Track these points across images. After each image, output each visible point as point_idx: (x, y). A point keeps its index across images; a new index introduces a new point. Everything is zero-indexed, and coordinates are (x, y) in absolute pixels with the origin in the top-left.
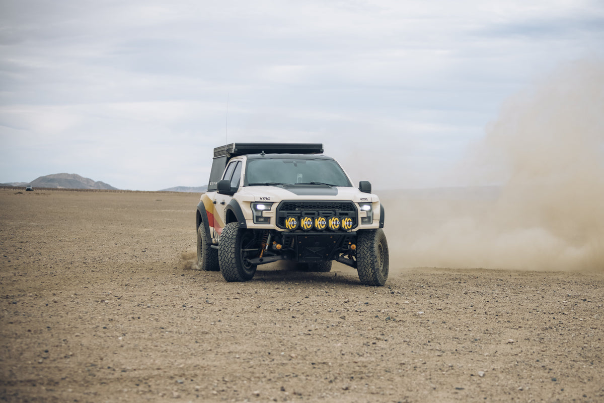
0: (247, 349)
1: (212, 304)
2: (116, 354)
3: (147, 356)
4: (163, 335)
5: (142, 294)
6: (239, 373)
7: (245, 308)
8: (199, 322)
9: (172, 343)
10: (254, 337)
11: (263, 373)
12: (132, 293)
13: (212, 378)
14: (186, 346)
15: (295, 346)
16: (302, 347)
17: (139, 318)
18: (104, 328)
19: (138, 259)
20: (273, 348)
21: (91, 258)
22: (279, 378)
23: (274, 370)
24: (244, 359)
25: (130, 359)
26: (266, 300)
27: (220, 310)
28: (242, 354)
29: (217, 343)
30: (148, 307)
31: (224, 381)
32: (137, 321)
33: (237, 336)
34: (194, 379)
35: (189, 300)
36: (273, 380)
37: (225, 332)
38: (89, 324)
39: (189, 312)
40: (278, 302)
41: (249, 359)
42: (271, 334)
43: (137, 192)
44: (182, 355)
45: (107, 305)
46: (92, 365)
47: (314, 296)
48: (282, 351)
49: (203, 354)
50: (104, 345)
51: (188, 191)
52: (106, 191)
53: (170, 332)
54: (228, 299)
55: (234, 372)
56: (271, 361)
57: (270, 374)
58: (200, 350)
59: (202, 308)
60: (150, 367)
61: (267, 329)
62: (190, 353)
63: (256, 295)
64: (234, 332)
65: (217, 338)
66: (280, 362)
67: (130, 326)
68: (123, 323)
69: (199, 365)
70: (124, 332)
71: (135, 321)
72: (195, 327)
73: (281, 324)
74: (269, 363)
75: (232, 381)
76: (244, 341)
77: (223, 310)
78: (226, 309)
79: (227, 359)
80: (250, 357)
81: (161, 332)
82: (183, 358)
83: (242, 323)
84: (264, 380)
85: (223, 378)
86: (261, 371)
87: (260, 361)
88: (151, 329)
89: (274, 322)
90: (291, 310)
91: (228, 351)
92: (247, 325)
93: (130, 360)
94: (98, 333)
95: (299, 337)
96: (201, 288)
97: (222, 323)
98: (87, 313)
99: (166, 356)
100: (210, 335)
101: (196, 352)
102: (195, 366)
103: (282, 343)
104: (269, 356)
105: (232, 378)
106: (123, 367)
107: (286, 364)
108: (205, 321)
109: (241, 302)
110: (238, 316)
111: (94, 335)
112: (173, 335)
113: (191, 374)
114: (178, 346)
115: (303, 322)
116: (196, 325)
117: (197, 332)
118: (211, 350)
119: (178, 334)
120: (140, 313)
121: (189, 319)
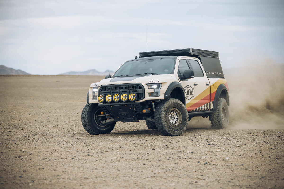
1: (91, 156)
4: (59, 181)
5: (46, 150)
7: (113, 158)
8: (83, 170)
9: (65, 187)
10: (118, 180)
12: (39, 150)
17: (43, 169)
19: (44, 125)
21: (13, 125)
26: (127, 152)
27: (97, 161)
29: (94, 185)
30: (50, 160)
32: (42, 171)
33: (107, 179)
35: (76, 154)
37: (99, 177)
38: (10, 174)
39: (76, 163)
40: (134, 153)
42: (129, 177)
43: (44, 76)
45: (22, 159)
47: (158, 149)
51: (77, 74)
52: (23, 76)
53: (64, 178)
54: (102, 152)
59: (84, 159)
61: (127, 174)
63: (120, 149)
64: (105, 177)
65: (94, 182)
67: (37, 175)
68: (33, 173)
70: (33, 180)
72: (80, 174)
73: (136, 170)
76: (111, 183)
77: (98, 161)
78: (101, 159)
81: (58, 179)
83: (111, 170)
88: (51, 177)
89: (132, 168)
90: (143, 159)
92: (114, 171)
94: (16, 181)
95: (147, 179)
96: (84, 145)
97: (98, 171)
98: (9, 166)
100: (89, 180)
103: (136, 184)
108: (87, 169)
109: (111, 154)
110: (108, 165)
111: (13, 183)
112: (65, 181)
115: (150, 168)
116: (81, 173)
117: (81, 178)
119: (68, 180)
120: (44, 165)
121: (76, 168)
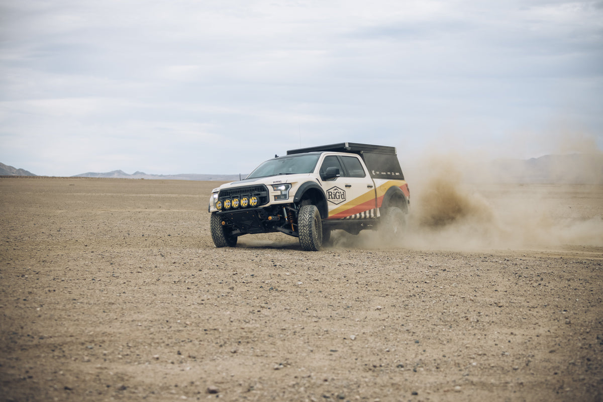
0: (148, 318)
1: (117, 277)
2: (34, 323)
3: (62, 325)
4: (75, 306)
5: (57, 269)
6: (141, 339)
7: (146, 280)
8: (107, 294)
9: (83, 313)
10: (154, 307)
11: (161, 339)
12: (48, 269)
13: (118, 344)
14: (95, 315)
15: (190, 315)
16: (196, 315)
17: (54, 291)
18: (25, 300)
19: (54, 238)
20: (170, 317)
21: (13, 238)
22: (176, 343)
23: (171, 336)
24: (145, 327)
25: (47, 327)
26: (165, 273)
27: (125, 283)
28: (144, 322)
29: (122, 312)
30: (63, 281)
31: (128, 346)
32: (53, 294)
33: (139, 306)
34: (102, 345)
35: (96, 275)
36: (171, 345)
37: (129, 302)
38: (11, 297)
39: (98, 285)
40: (175, 275)
41: (150, 326)
42: (169, 303)
43: (53, 177)
44: (91, 323)
45: (27, 279)
46: (15, 333)
47: (206, 270)
48: (178, 319)
49: (110, 322)
50: (24, 315)
51: (97, 177)
52: (26, 177)
53: (81, 303)
54: (131, 273)
55: (136, 338)
56: (169, 328)
57: (168, 339)
58: (107, 319)
59: (108, 281)
60: (64, 335)
61: (166, 299)
62: (98, 322)
63: (156, 269)
64: (137, 303)
65: (122, 308)
66: (177, 329)
67: (47, 298)
68: (41, 295)
69: (106, 332)
70: (41, 304)
71: (51, 294)
72: (103, 298)
73: (177, 295)
74: (167, 330)
75: (135, 346)
76: (145, 310)
77: (127, 283)
78: (130, 281)
79: (131, 327)
80: (151, 325)
81: (74, 303)
82: (92, 327)
83: (144, 294)
84: (162, 345)
85: (127, 344)
86: (160, 337)
87: (159, 328)
88: (65, 300)
89: (172, 293)
90: (187, 282)
91: (132, 319)
92: (148, 296)
93: (47, 329)
94: (19, 305)
95: (193, 307)
97: (127, 295)
98: (9, 286)
99: (77, 325)
100: (116, 306)
101: (104, 321)
102: (103, 333)
103: (178, 312)
104: (168, 324)
105: (134, 344)
106: (41, 334)
107: (182, 331)
108: (111, 293)
109: (143, 276)
110: (140, 288)
111: (16, 307)
112: (83, 306)
113: (100, 340)
114: (88, 316)
115: (197, 293)
116: (104, 297)
117: (105, 302)
118: (116, 319)
119: (88, 305)
120: (55, 286)
121: (97, 291)
